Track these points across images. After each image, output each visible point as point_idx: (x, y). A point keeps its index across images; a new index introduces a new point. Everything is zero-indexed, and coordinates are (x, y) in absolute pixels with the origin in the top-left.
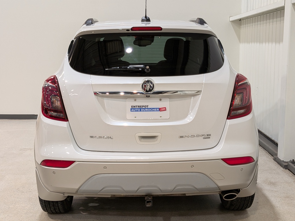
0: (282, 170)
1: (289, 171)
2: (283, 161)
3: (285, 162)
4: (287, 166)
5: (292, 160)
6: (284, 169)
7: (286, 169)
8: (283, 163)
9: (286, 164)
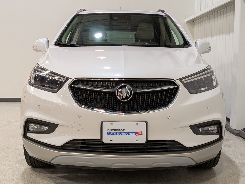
0: (235, 137)
1: (241, 138)
2: (235, 130)
3: (237, 131)
4: (239, 133)
5: (243, 129)
6: (237, 136)
7: (238, 136)
8: (235, 131)
9: (238, 132)
